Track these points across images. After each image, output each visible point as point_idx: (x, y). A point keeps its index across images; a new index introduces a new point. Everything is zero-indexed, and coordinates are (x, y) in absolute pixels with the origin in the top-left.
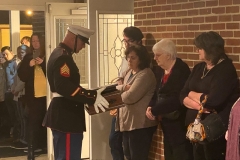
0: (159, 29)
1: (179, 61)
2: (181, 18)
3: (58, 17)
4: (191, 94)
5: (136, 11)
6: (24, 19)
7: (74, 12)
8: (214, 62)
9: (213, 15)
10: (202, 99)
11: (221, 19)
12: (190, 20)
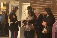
0: (36, 7)
1: (41, 14)
2: (41, 4)
3: (12, 4)
4: (43, 22)
5: (30, 3)
6: (4, 5)
7: (16, 3)
8: (49, 15)
9: (48, 3)
10: (46, 23)
11: (50, 4)
12: (43, 5)
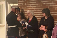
2: (34, 5)
5: (19, 3)
11: (47, 5)
